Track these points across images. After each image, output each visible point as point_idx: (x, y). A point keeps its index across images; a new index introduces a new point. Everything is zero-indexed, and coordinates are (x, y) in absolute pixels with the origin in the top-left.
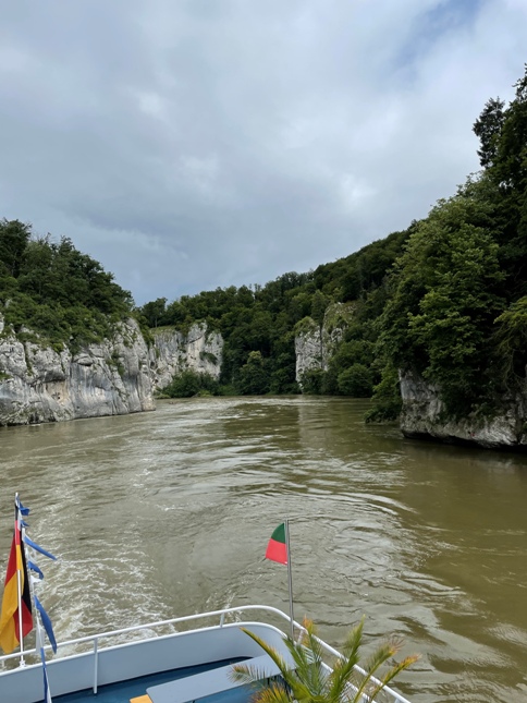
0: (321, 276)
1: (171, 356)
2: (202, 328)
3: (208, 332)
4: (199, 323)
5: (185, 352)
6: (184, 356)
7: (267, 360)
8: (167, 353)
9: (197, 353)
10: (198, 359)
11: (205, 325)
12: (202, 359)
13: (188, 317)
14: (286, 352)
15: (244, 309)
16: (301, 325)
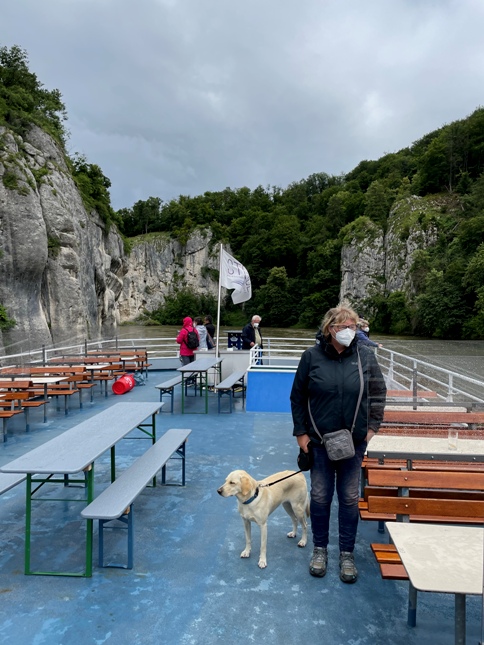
0: (365, 173)
1: (164, 271)
2: (205, 236)
3: (213, 242)
4: (202, 229)
5: (182, 266)
6: (181, 272)
7: (294, 281)
8: (159, 266)
9: (197, 269)
10: (199, 277)
11: (209, 232)
12: (204, 276)
13: (188, 220)
14: (326, 268)
15: (261, 213)
16: (353, 228)
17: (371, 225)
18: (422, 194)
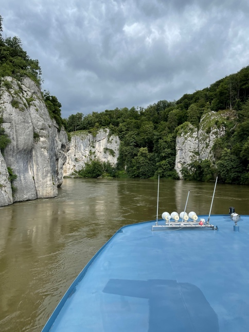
0: (186, 100)
1: (84, 150)
2: (106, 132)
3: (110, 135)
4: (104, 128)
5: (94, 147)
6: (93, 150)
7: (152, 154)
8: (82, 148)
9: (102, 149)
10: (103, 153)
11: (108, 130)
12: (105, 152)
13: (97, 124)
14: (168, 148)
15: (134, 121)
16: (182, 128)
17: (191, 126)
18: (217, 110)
